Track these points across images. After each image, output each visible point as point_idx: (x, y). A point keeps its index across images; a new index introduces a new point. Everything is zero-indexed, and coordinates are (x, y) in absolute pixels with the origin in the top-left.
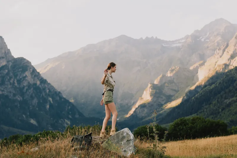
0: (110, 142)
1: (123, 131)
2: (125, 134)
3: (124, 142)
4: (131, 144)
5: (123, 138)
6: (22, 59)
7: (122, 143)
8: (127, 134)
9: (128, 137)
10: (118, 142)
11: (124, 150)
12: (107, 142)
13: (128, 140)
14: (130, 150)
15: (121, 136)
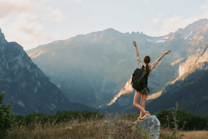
0: (139, 127)
1: (151, 118)
2: (153, 121)
3: (152, 127)
4: (159, 130)
5: (151, 124)
6: (14, 44)
7: (150, 128)
8: (155, 120)
9: (155, 124)
10: (146, 127)
11: (152, 134)
12: (136, 126)
13: (155, 126)
14: (157, 135)
15: (149, 122)
